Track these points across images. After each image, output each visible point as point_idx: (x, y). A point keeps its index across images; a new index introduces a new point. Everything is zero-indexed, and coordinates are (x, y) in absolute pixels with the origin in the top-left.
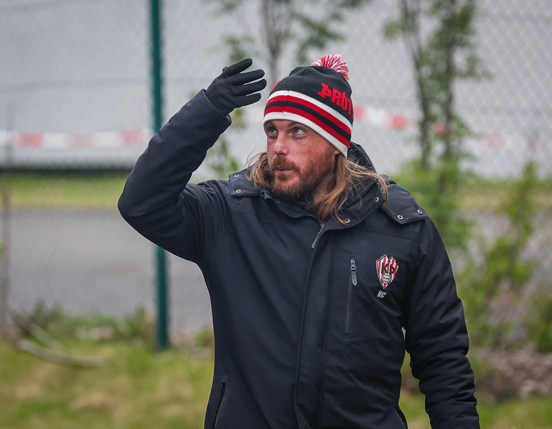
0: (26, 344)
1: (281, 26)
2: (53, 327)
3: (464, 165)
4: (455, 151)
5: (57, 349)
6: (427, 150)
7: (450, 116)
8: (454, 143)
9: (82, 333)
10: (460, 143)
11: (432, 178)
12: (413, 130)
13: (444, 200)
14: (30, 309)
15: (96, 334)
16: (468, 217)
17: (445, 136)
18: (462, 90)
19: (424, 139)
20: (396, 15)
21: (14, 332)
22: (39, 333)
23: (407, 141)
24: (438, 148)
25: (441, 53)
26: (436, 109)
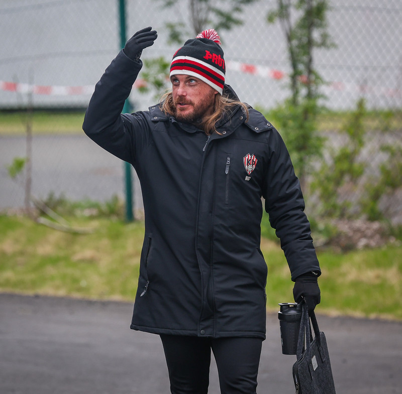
0: (43, 220)
1: (202, 15)
2: (60, 209)
3: (320, 102)
4: (314, 93)
5: (63, 223)
6: (296, 93)
7: (310, 71)
8: (313, 88)
9: (78, 213)
10: (317, 88)
11: (299, 110)
12: (287, 80)
13: (307, 124)
14: (45, 198)
15: (87, 213)
16: (322, 135)
17: (308, 84)
18: (318, 55)
19: (294, 86)
20: (275, 7)
21: (35, 213)
22: (51, 213)
23: (283, 88)
24: (303, 91)
25: (305, 31)
26: (301, 67)
